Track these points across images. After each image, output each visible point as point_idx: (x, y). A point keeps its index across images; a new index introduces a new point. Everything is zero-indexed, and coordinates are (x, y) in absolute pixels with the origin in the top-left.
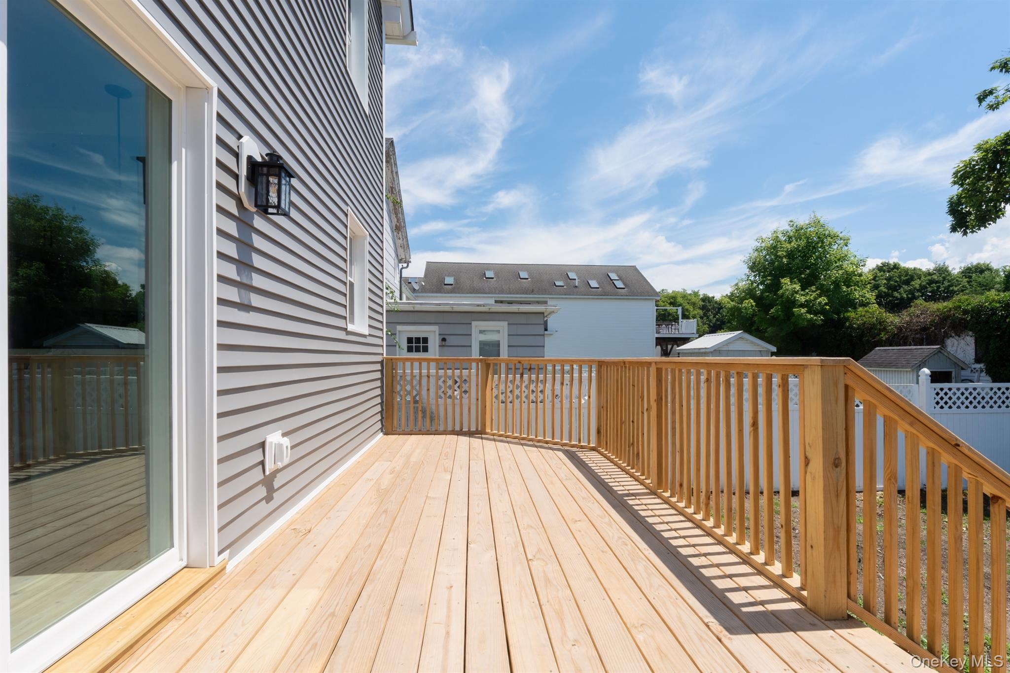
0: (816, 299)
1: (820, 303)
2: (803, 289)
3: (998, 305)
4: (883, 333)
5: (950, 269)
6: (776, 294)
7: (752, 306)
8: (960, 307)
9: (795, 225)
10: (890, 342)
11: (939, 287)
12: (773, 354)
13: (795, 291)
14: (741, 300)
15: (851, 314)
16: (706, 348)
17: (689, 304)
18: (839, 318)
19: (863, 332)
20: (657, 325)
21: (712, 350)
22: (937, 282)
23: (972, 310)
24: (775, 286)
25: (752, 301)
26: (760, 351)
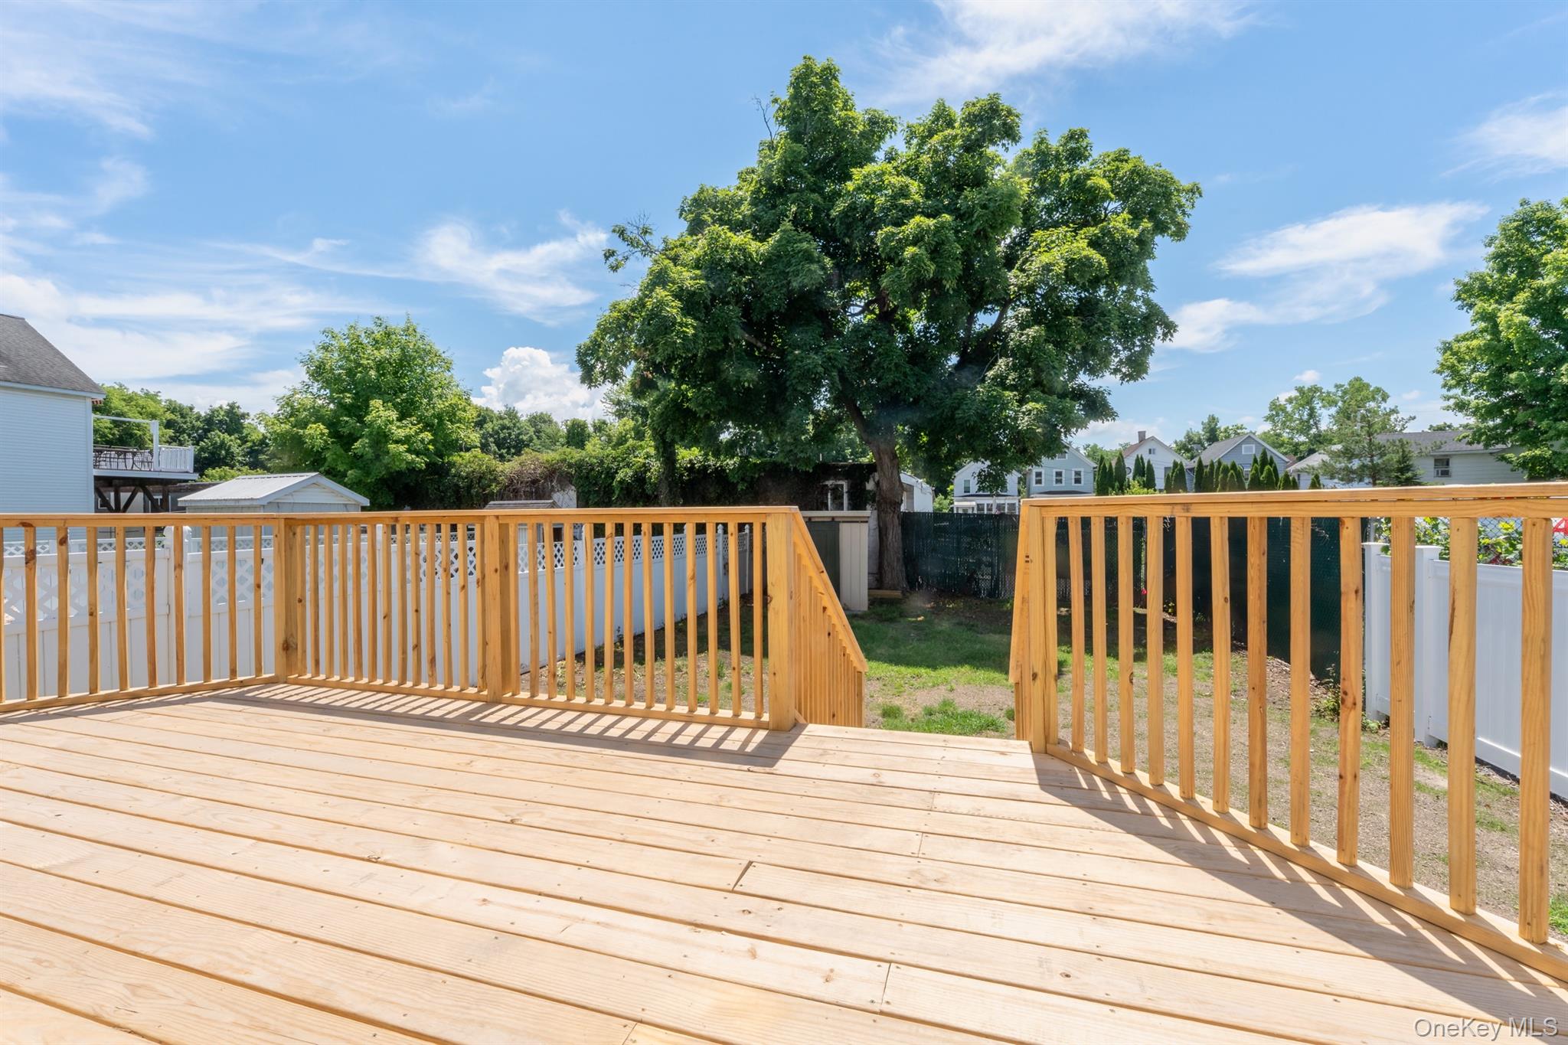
0: (417, 434)
1: (422, 441)
2: (400, 420)
3: (595, 461)
4: (494, 484)
5: (519, 415)
6: (360, 420)
7: (323, 434)
8: (565, 460)
9: (383, 326)
10: (501, 496)
11: (510, 434)
12: (364, 509)
13: (389, 421)
14: (304, 425)
15: (455, 458)
16: (252, 499)
17: (141, 414)
18: (443, 463)
19: (472, 481)
20: (95, 451)
21: (265, 503)
22: (508, 428)
23: (576, 464)
24: (358, 409)
25: (322, 427)
26: (346, 505)
